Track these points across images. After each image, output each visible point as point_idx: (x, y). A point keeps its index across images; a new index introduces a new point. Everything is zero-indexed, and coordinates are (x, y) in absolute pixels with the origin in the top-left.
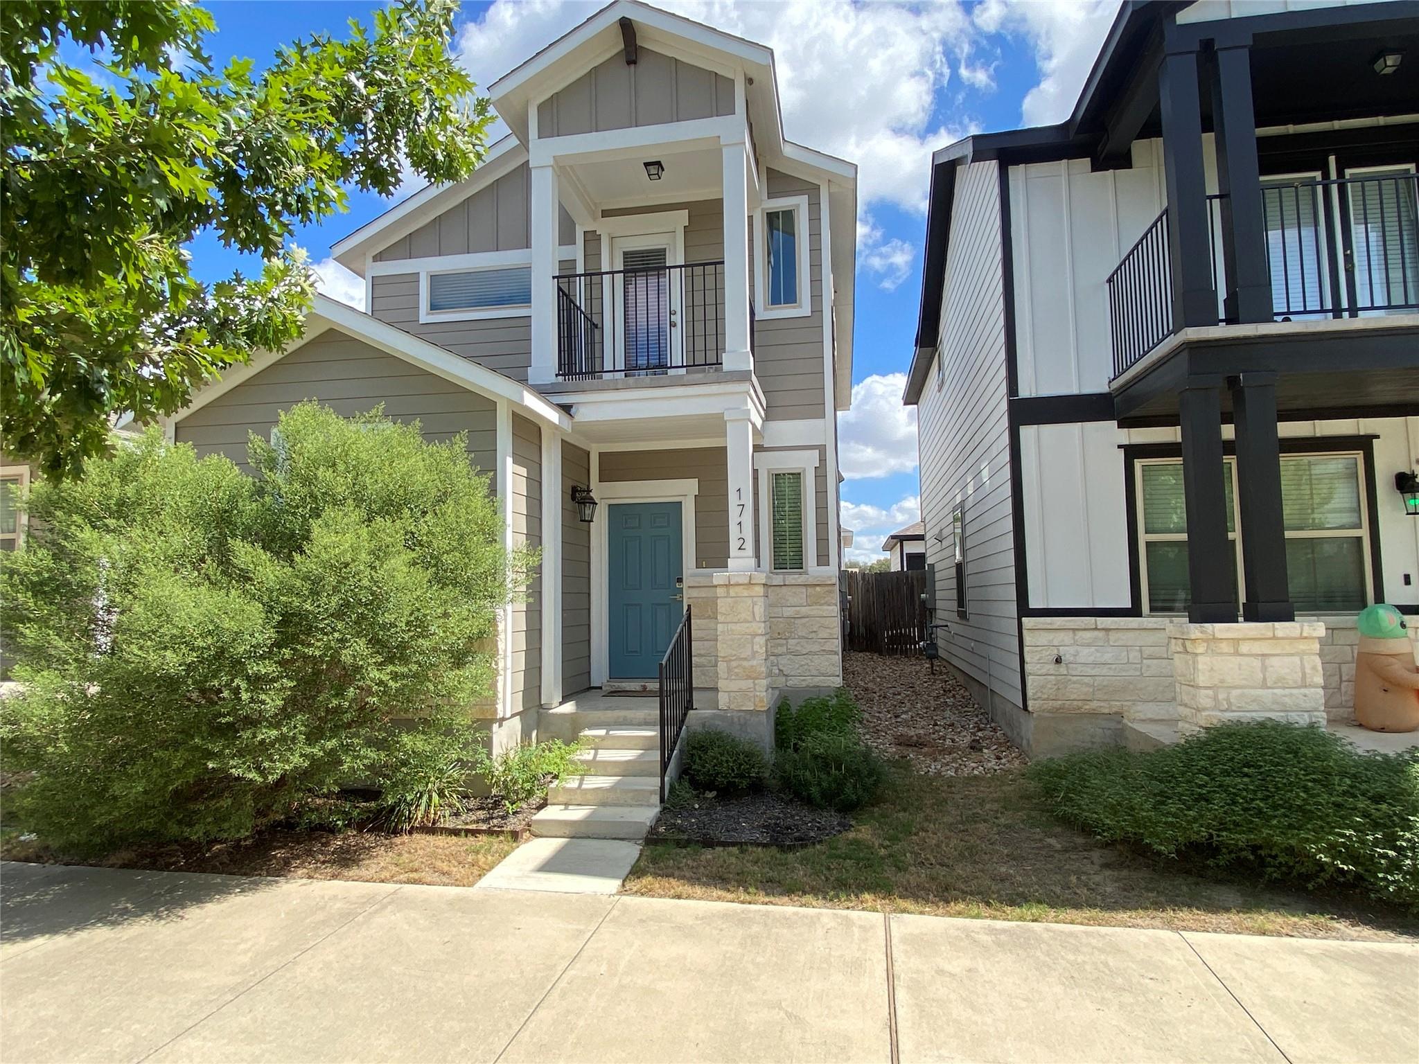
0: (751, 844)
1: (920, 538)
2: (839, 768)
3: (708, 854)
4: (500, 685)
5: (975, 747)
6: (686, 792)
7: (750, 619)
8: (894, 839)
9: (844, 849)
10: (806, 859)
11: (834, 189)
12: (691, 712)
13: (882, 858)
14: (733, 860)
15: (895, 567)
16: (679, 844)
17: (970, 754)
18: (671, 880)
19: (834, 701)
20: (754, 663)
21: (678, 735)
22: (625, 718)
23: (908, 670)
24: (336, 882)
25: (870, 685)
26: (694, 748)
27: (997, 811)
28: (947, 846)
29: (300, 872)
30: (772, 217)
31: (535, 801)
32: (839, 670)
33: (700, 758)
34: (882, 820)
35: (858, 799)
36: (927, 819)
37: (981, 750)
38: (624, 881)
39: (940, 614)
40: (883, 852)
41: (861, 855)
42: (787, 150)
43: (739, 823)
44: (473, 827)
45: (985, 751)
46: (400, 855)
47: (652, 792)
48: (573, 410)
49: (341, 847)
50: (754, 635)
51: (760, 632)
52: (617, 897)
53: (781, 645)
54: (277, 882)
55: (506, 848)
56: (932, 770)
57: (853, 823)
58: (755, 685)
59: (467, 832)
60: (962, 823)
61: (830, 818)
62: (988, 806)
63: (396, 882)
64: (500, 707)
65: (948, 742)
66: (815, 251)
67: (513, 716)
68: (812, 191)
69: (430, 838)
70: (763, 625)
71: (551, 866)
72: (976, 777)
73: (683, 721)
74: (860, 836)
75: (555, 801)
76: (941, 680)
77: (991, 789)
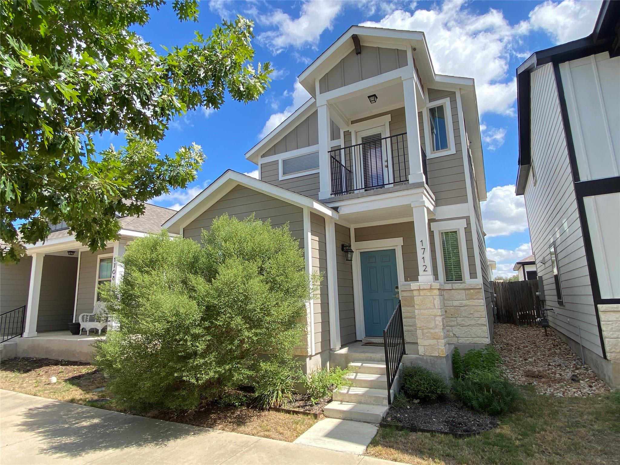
0: (438, 432)
1: (533, 263)
2: (488, 391)
3: (413, 436)
4: (309, 339)
5: (575, 379)
6: (403, 399)
7: (432, 307)
8: (525, 435)
9: (493, 439)
10: (470, 444)
11: (463, 92)
12: (404, 356)
13: (517, 447)
14: (427, 441)
15: (521, 279)
16: (397, 428)
17: (572, 383)
18: (392, 450)
19: (486, 352)
20: (437, 331)
21: (397, 367)
22: (371, 358)
23: (532, 333)
24: (233, 433)
25: (510, 342)
26: (406, 375)
27: (592, 421)
28: (559, 442)
29: (220, 426)
30: (432, 111)
31: (327, 398)
32: (487, 334)
33: (410, 381)
34: (517, 422)
35: (501, 409)
36: (546, 423)
37: (578, 381)
38: (367, 447)
39: (548, 303)
40: (517, 443)
41: (504, 444)
42: (437, 79)
43: (431, 419)
44: (297, 410)
45: (581, 382)
46: (263, 421)
47: (384, 398)
48: (339, 209)
49: (239, 415)
50: (436, 316)
51: (439, 314)
52: (362, 457)
53: (454, 321)
54: (209, 431)
55: (311, 422)
56: (548, 393)
57: (499, 423)
58: (438, 342)
59: (294, 412)
60: (568, 427)
61: (485, 419)
62: (585, 417)
63: (259, 436)
64: (309, 350)
65: (558, 376)
66: (456, 122)
67: (316, 354)
68: (452, 95)
69: (278, 414)
70: (440, 310)
71: (332, 434)
72: (576, 397)
73: (400, 361)
74: (503, 431)
75: (336, 399)
76: (552, 339)
77: (587, 406)
